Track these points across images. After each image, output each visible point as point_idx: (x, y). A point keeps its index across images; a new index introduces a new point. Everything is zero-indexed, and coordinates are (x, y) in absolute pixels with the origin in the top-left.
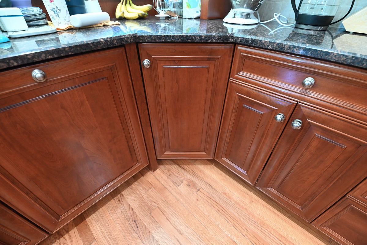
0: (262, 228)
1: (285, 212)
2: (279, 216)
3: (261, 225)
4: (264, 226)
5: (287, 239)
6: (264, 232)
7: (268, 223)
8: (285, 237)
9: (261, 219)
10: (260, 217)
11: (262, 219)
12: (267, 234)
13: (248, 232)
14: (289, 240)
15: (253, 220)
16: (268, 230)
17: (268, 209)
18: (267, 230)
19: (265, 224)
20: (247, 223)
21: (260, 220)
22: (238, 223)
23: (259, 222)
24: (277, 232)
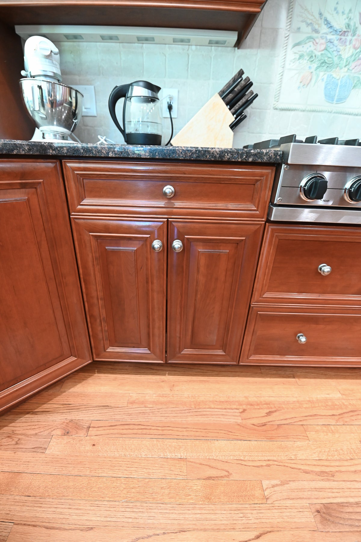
0: (199, 410)
1: (212, 372)
2: (208, 381)
3: (197, 407)
4: (201, 407)
5: (229, 401)
6: (204, 413)
7: (202, 399)
8: (227, 400)
9: (192, 400)
10: (192, 399)
11: (194, 400)
12: (208, 413)
13: (188, 429)
14: (232, 400)
15: (185, 409)
16: (207, 407)
17: (194, 381)
18: (205, 408)
19: (200, 403)
20: (180, 419)
21: (193, 402)
22: (170, 428)
23: (193, 406)
24: (216, 401)
